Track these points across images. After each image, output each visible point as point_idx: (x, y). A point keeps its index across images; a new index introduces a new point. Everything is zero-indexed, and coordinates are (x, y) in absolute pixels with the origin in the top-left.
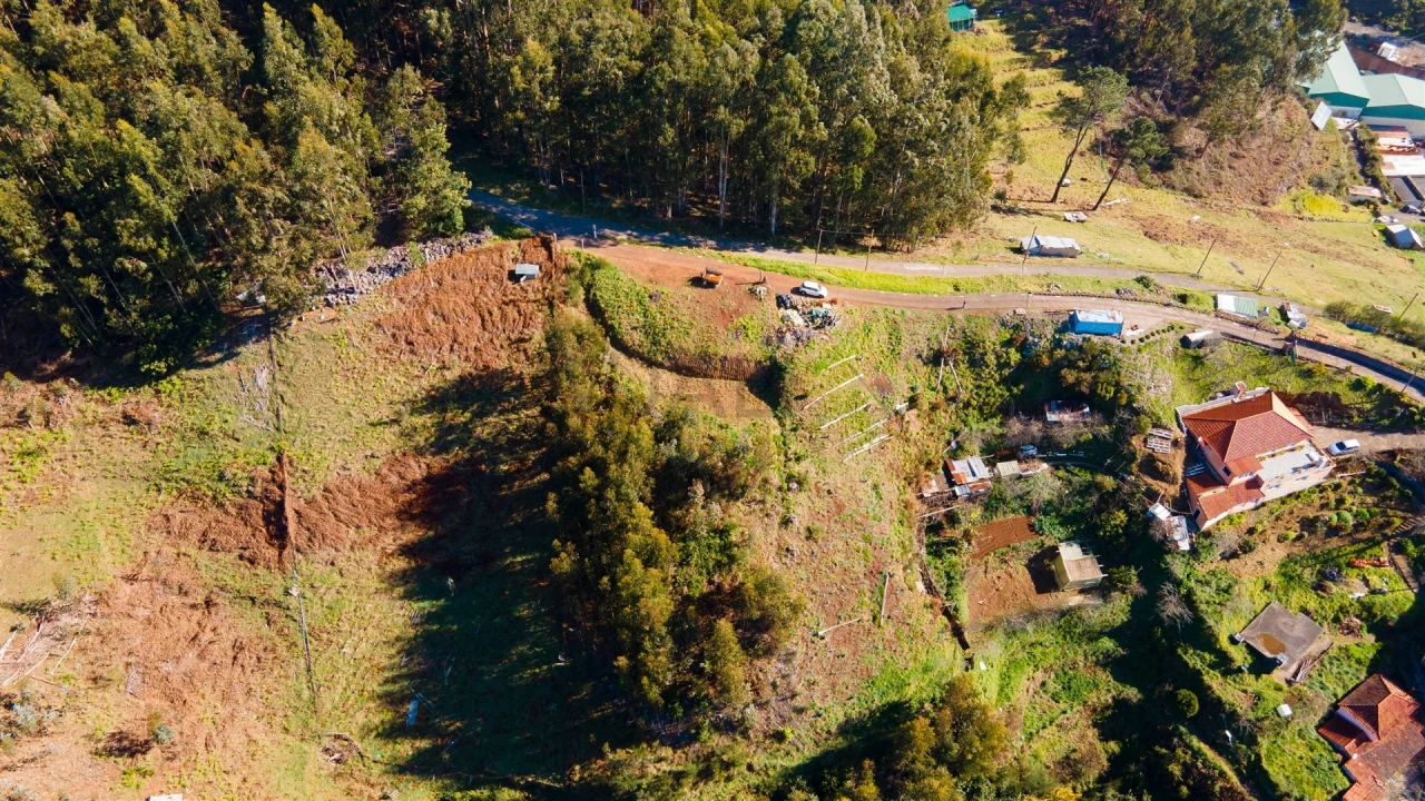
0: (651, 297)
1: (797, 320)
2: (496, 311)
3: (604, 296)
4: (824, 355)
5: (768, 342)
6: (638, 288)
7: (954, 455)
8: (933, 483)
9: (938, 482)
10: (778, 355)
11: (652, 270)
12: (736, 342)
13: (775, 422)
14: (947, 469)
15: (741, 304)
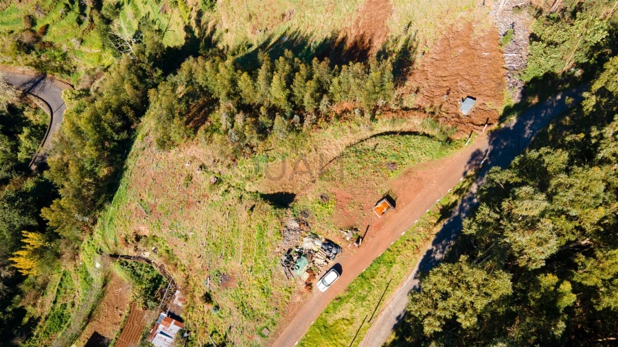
0: (394, 163)
1: (307, 244)
2: (445, 84)
3: (415, 140)
4: (267, 240)
5: (305, 213)
6: (407, 160)
7: (182, 332)
8: (180, 304)
9: (178, 307)
10: (289, 212)
11: (420, 179)
12: (319, 194)
13: (253, 189)
14: (179, 320)
15: (347, 215)
